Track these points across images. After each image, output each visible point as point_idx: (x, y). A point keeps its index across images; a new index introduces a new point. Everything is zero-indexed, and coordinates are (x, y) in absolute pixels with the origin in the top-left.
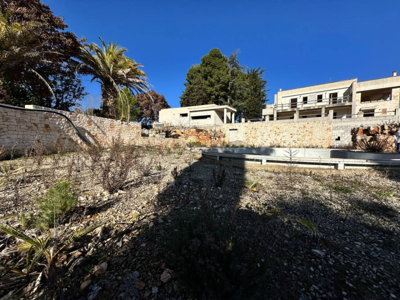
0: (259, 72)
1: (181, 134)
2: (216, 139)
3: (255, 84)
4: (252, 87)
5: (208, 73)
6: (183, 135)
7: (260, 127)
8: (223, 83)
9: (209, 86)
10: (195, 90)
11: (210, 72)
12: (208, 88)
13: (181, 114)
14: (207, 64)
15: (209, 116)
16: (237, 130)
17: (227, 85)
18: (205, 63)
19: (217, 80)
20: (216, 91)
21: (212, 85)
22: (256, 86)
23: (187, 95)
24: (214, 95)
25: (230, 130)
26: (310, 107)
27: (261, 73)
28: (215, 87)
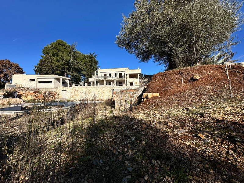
0: (93, 56)
1: (23, 94)
2: (50, 97)
3: (91, 62)
4: (89, 64)
5: (55, 54)
6: (24, 95)
7: (80, 90)
8: (65, 61)
9: (56, 61)
10: (46, 62)
11: (57, 53)
12: (56, 63)
13: (30, 79)
14: (54, 48)
15: (51, 82)
16: (66, 91)
17: (69, 62)
18: (54, 47)
19: (61, 59)
20: (62, 65)
21: (58, 61)
22: (91, 64)
23: (40, 65)
24: (60, 67)
25: (63, 91)
26: (110, 79)
27: (95, 56)
28: (60, 62)
